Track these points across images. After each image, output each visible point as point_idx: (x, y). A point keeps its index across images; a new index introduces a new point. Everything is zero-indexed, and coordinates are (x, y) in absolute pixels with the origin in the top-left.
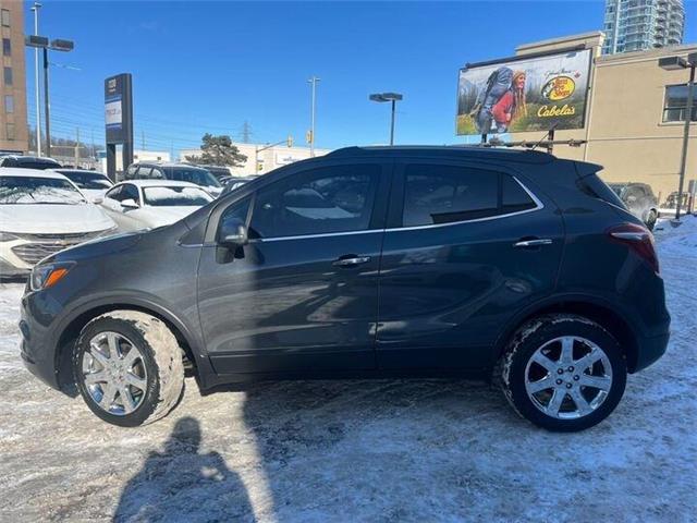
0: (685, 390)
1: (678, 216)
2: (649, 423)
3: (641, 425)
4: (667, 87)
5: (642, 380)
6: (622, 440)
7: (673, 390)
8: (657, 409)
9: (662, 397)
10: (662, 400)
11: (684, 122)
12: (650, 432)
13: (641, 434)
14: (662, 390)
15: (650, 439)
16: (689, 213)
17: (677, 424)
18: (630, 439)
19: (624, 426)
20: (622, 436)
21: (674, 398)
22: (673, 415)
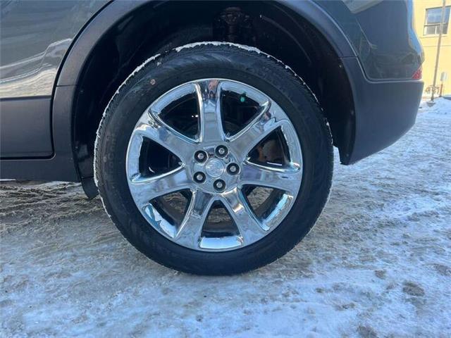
0: (442, 205)
1: (432, 99)
2: (381, 254)
3: (366, 258)
4: (427, 9)
5: (384, 195)
6: (319, 291)
7: (426, 205)
8: (398, 233)
9: (410, 213)
10: (410, 219)
11: (438, 35)
12: (380, 274)
13: (362, 280)
14: (410, 205)
15: (376, 288)
16: (440, 96)
17: (431, 257)
18: (337, 288)
19: (336, 260)
20: (321, 283)
21: (427, 215)
22: (425, 241)
